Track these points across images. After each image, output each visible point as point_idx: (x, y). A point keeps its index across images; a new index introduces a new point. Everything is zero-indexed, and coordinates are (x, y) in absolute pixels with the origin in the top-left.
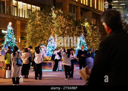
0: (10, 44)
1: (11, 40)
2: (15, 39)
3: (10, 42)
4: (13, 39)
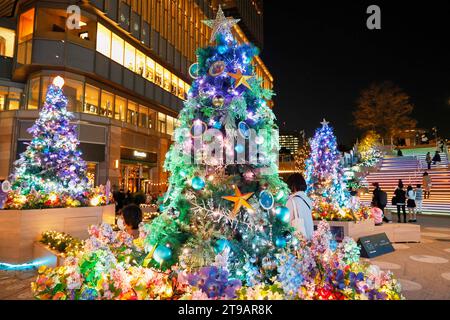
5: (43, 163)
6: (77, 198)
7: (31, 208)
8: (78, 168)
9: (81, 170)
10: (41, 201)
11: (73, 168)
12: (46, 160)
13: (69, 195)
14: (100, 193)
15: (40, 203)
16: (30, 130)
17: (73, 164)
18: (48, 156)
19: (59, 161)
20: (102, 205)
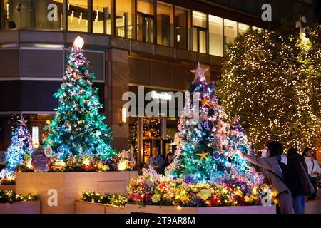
0: (72, 123)
1: (80, 107)
2: (96, 102)
3: (75, 117)
4: (89, 104)
5: (73, 129)
6: (107, 163)
7: (70, 171)
8: (103, 132)
9: (106, 135)
10: (78, 165)
11: (98, 133)
12: (76, 126)
13: (99, 159)
14: (126, 159)
15: (77, 167)
16: (56, 95)
17: (98, 129)
18: (76, 122)
19: (87, 127)
20: (129, 170)
